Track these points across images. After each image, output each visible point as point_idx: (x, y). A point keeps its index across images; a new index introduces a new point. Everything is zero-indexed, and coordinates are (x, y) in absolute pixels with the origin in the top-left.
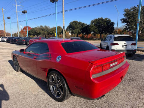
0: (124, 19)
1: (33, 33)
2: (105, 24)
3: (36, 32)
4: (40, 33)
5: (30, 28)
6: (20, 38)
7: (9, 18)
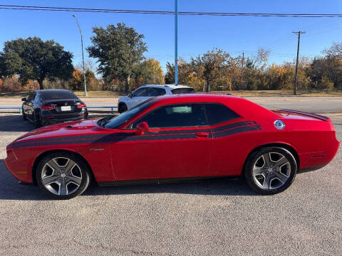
0: (93, 48)
2: (50, 55)
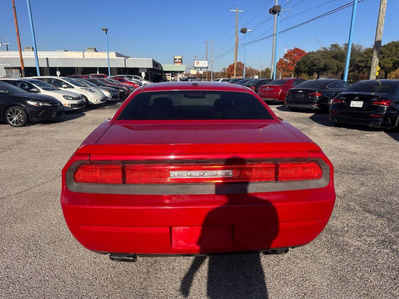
1: (307, 68)
3: (315, 66)
4: (325, 66)
5: (303, 52)
6: (248, 80)
7: (244, 31)
